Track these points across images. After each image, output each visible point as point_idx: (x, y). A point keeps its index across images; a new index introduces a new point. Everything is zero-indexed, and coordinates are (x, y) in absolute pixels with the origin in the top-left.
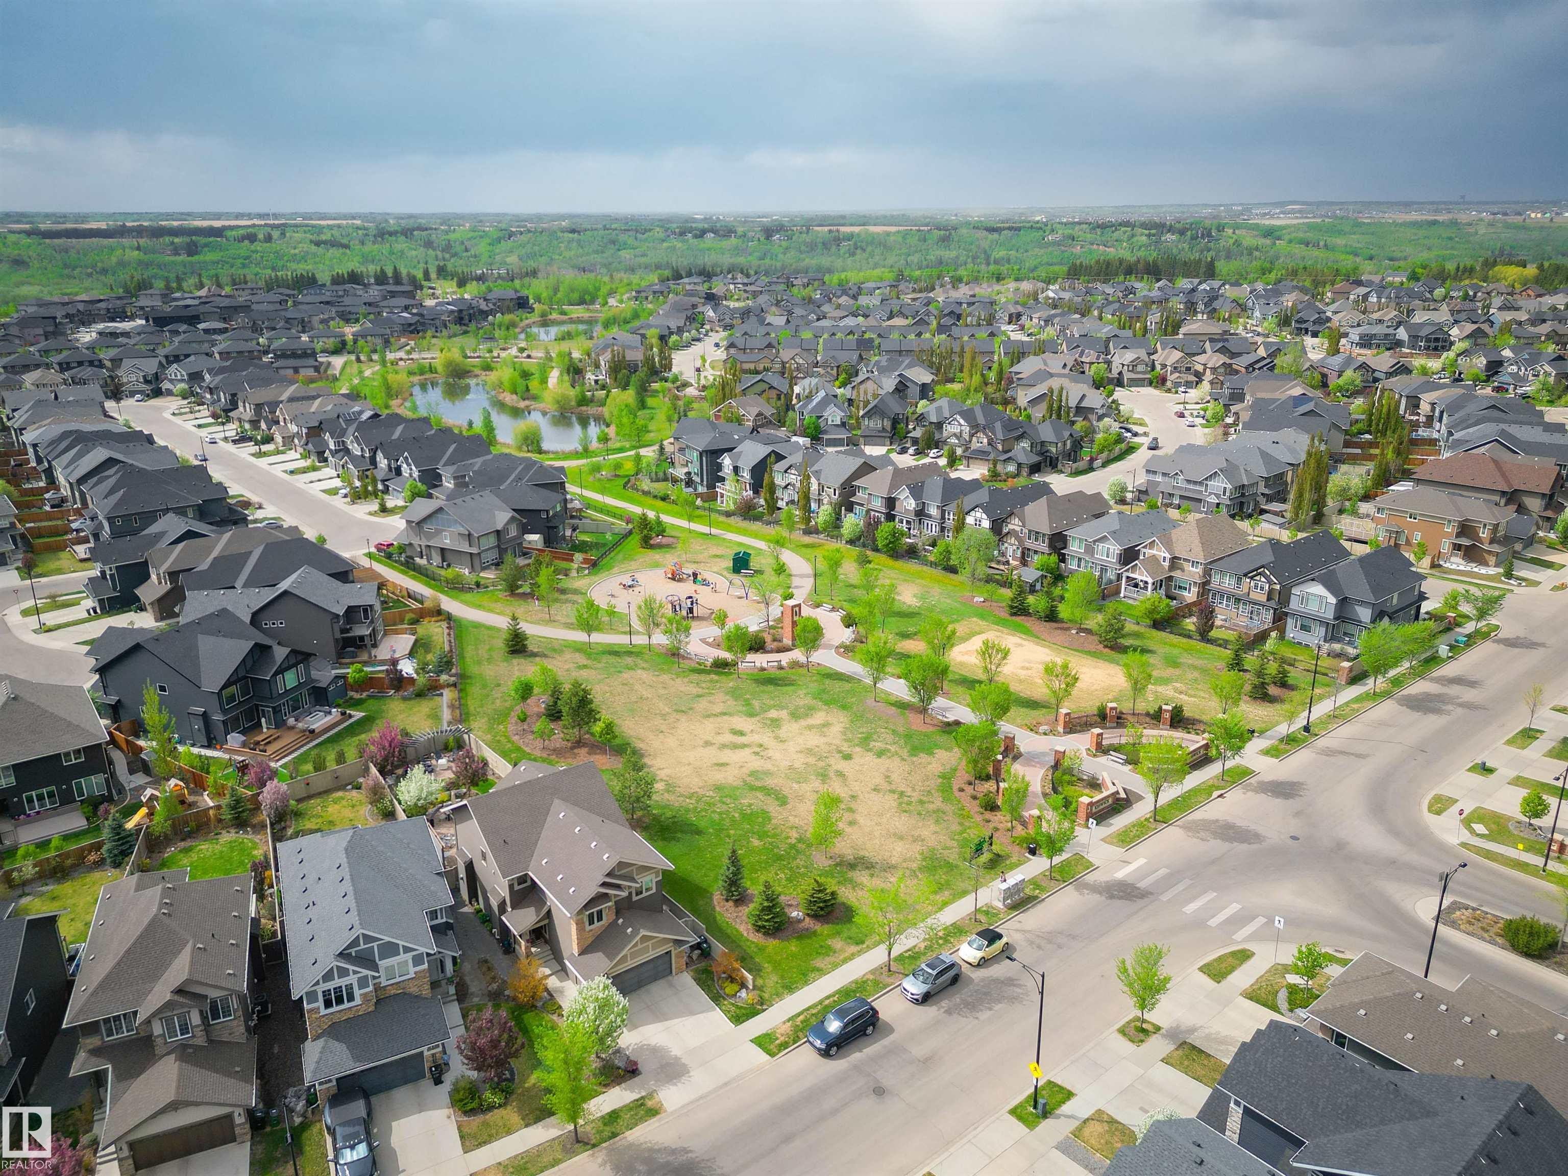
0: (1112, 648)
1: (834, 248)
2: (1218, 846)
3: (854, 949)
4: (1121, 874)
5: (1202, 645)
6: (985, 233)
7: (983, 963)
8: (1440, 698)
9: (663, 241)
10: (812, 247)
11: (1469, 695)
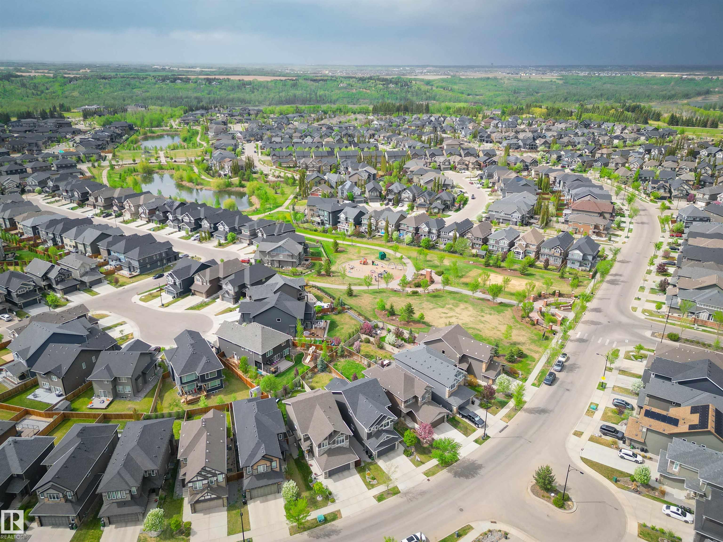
0: (524, 275)
1: (243, 89)
2: (593, 327)
3: (534, 363)
4: (578, 336)
5: (546, 271)
6: (312, 82)
7: (566, 361)
8: (615, 280)
9: (155, 84)
10: (232, 88)
11: (622, 279)
